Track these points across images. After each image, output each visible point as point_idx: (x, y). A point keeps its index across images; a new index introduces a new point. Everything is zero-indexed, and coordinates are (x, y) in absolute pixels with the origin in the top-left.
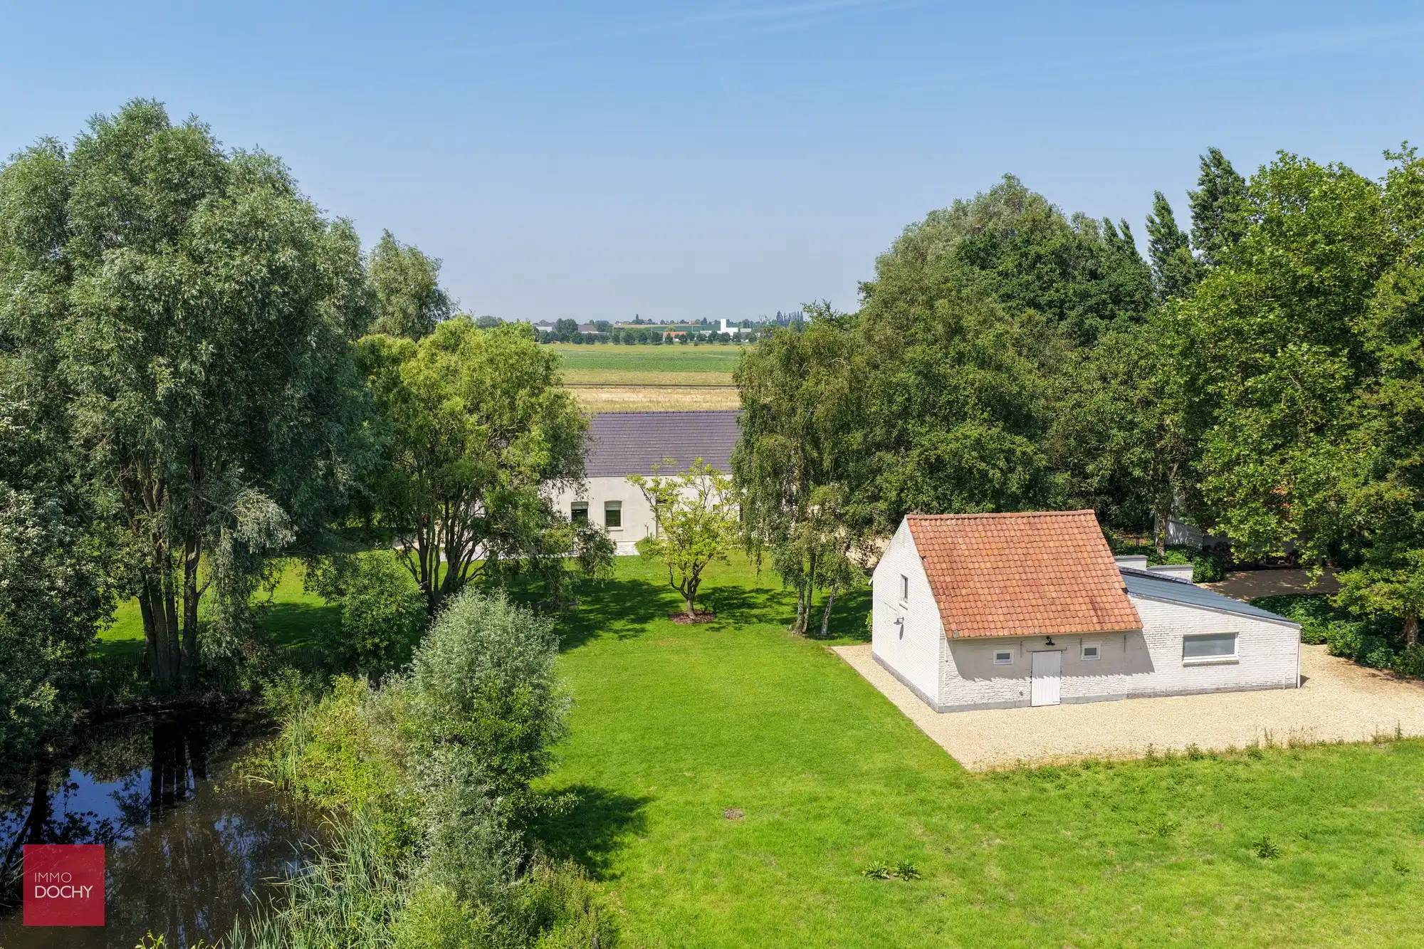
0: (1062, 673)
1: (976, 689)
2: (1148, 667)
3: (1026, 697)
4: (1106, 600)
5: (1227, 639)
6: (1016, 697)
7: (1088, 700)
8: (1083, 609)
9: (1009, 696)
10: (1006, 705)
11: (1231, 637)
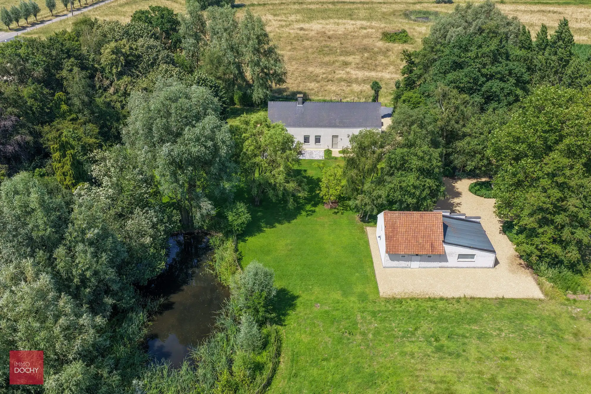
0: (420, 261)
1: (395, 263)
2: (446, 261)
3: (409, 266)
4: (436, 244)
5: (472, 256)
6: (406, 266)
7: (427, 268)
8: (428, 246)
9: (404, 265)
10: (403, 267)
11: (474, 255)
